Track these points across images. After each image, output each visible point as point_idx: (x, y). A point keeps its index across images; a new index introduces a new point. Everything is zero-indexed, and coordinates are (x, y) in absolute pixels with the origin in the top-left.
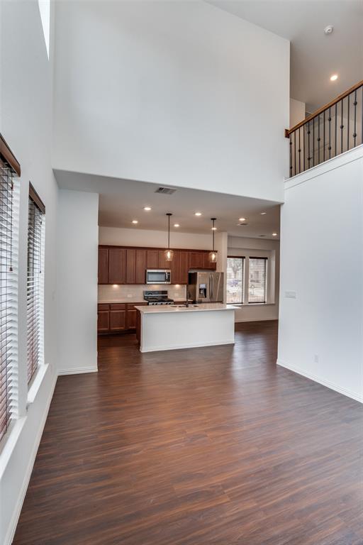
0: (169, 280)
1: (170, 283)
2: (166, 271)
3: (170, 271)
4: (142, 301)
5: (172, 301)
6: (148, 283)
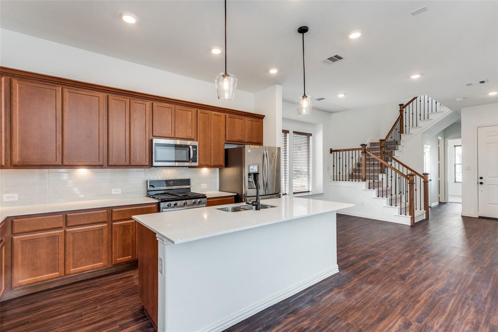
0: (194, 160)
1: (196, 164)
2: (189, 143)
3: (196, 143)
4: (142, 199)
5: (204, 197)
6: (156, 164)
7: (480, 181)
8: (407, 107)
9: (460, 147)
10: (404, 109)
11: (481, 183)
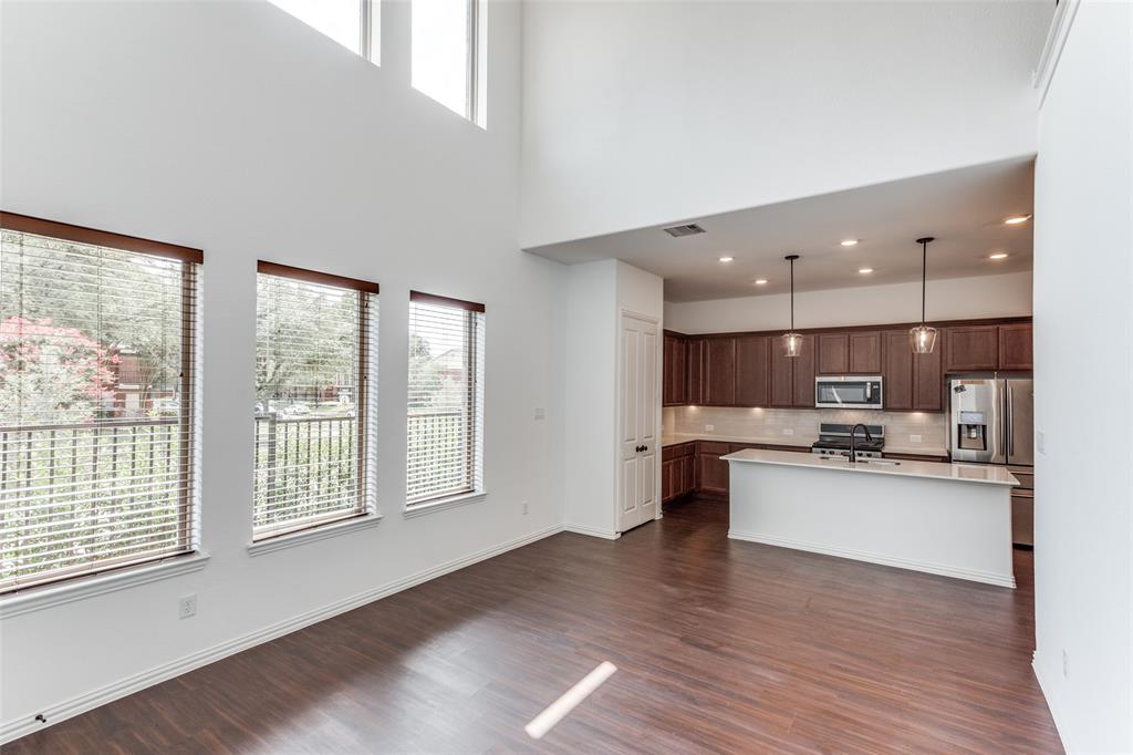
0: (874, 401)
1: (880, 406)
2: (868, 379)
3: (878, 379)
6: (818, 405)
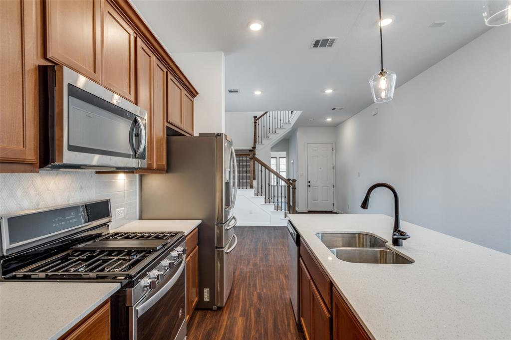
7: (309, 184)
8: (260, 119)
9: (285, 159)
10: (257, 121)
11: (309, 186)
